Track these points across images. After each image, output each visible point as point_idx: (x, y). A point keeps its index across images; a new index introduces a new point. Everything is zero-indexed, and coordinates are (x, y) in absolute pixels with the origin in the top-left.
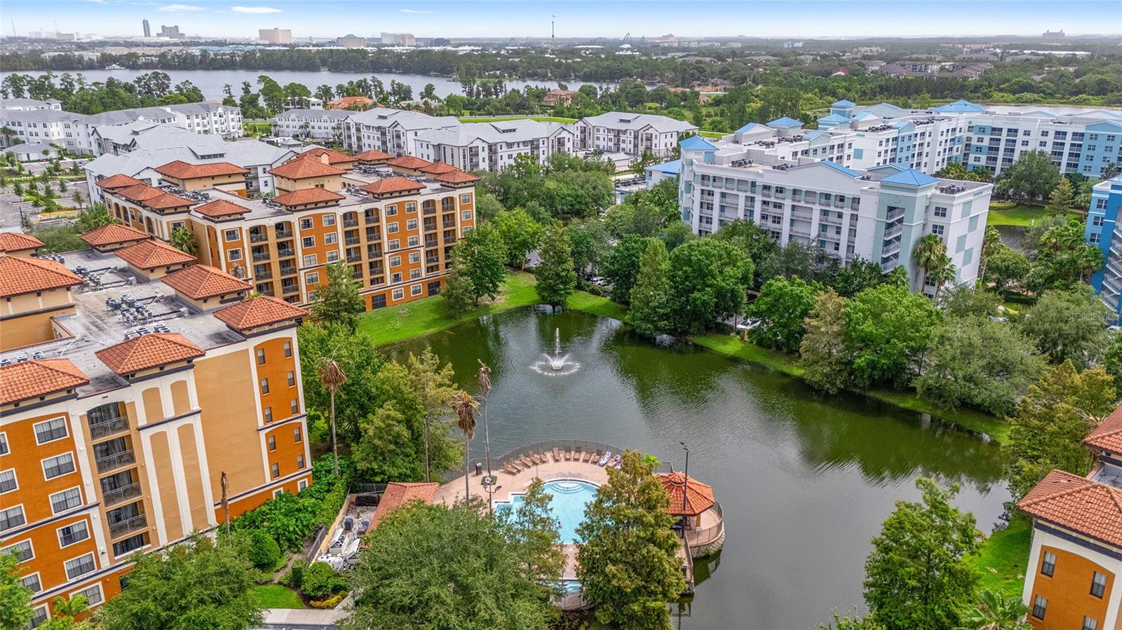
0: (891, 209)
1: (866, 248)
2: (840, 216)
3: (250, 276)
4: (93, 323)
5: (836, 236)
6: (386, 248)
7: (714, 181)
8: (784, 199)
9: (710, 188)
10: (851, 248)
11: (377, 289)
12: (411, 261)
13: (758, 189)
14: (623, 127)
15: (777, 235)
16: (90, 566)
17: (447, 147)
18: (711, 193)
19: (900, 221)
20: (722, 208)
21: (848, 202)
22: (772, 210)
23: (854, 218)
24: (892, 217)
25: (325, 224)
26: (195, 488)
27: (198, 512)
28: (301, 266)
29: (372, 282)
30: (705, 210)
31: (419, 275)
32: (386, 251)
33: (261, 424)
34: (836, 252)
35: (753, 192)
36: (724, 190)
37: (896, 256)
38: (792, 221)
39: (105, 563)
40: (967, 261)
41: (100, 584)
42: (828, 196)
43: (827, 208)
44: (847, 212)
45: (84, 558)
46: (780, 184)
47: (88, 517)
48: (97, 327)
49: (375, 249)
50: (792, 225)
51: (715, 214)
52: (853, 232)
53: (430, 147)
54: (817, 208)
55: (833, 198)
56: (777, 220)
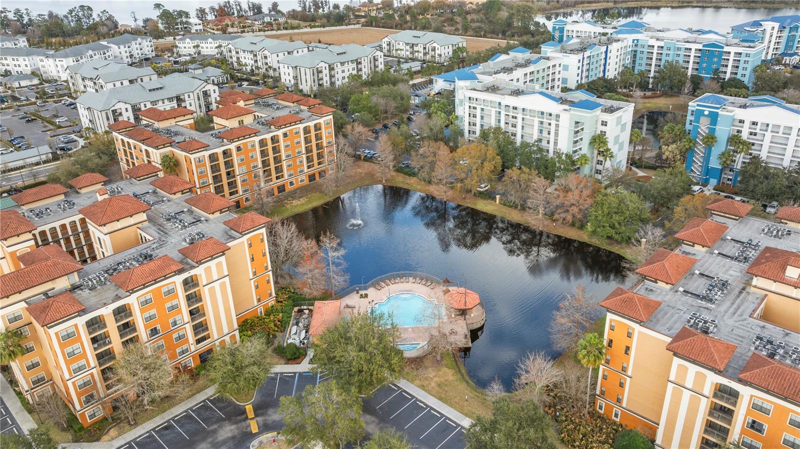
0: (577, 123)
1: (565, 146)
2: (550, 124)
3: (210, 183)
4: (159, 229)
5: (548, 136)
6: (284, 158)
7: (477, 100)
8: (518, 113)
9: (475, 105)
10: (556, 143)
11: (280, 182)
12: (298, 163)
13: (503, 107)
14: (415, 41)
15: (514, 135)
16: (187, 350)
17: (301, 68)
18: (475, 108)
19: (582, 129)
20: (482, 118)
21: (554, 117)
22: (511, 120)
23: (557, 126)
24: (578, 127)
25: (250, 147)
26: (228, 311)
27: (230, 322)
28: (238, 174)
29: (277, 178)
30: (472, 118)
31: (303, 171)
32: (284, 159)
33: (251, 277)
34: (548, 145)
35: (500, 108)
36: (482, 107)
37: (580, 149)
38: (523, 127)
39: (193, 348)
40: (621, 149)
41: (191, 358)
42: (542, 113)
43: (542, 120)
44: (553, 123)
45: (185, 347)
46: (515, 105)
47: (185, 328)
48: (163, 232)
49: (277, 160)
50: (523, 129)
51: (478, 121)
52: (557, 134)
53: (290, 68)
54: (536, 120)
55: (545, 114)
56: (514, 126)
